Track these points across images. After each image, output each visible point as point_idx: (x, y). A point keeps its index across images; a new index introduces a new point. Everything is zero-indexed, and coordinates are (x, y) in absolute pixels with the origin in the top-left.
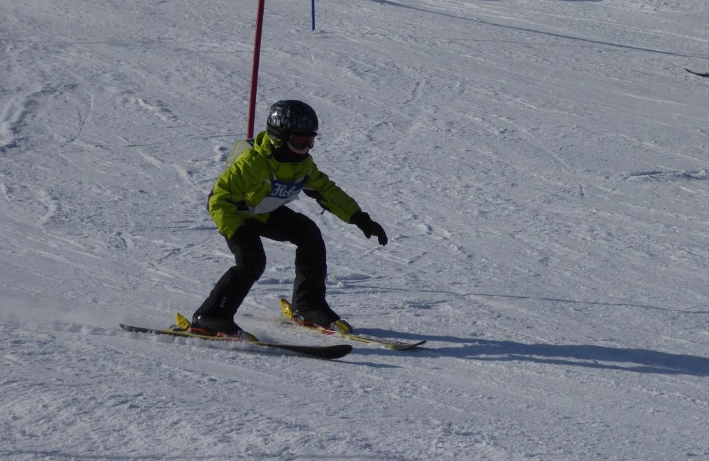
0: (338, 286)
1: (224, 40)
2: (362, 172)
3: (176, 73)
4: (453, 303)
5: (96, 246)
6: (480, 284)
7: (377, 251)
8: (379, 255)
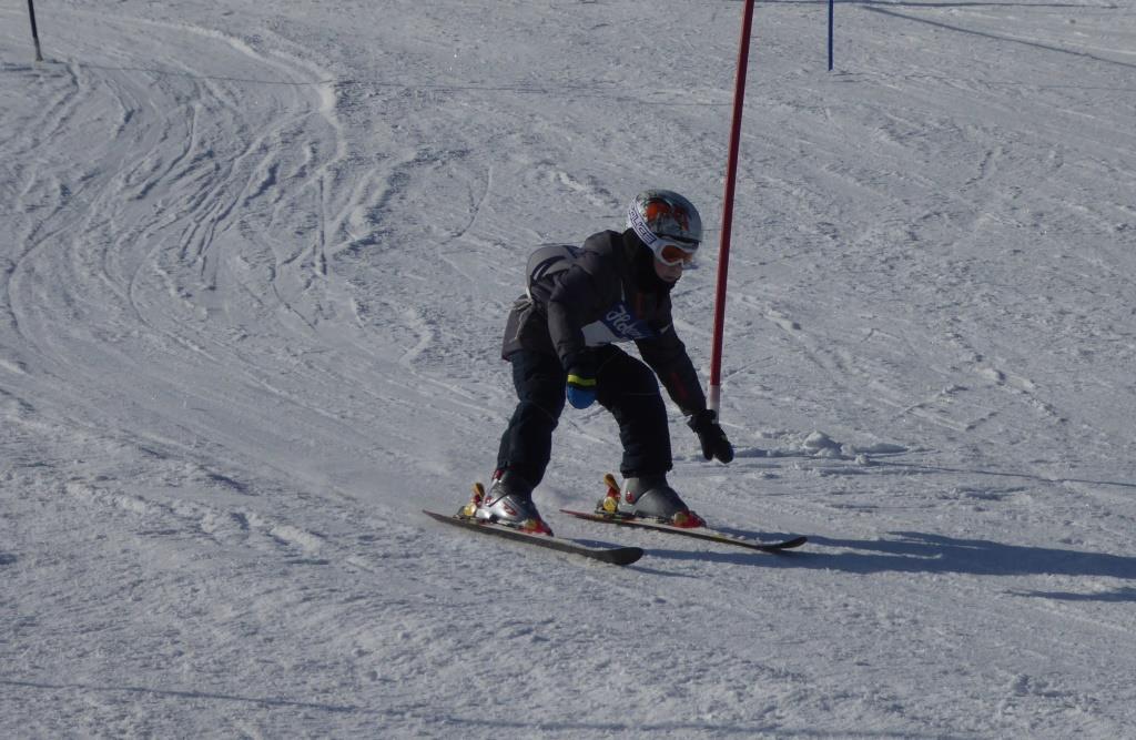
0: (856, 462)
1: (693, 85)
2: (899, 288)
3: (620, 135)
4: (1036, 491)
5: (490, 395)
6: (1078, 464)
7: (918, 410)
8: (921, 415)
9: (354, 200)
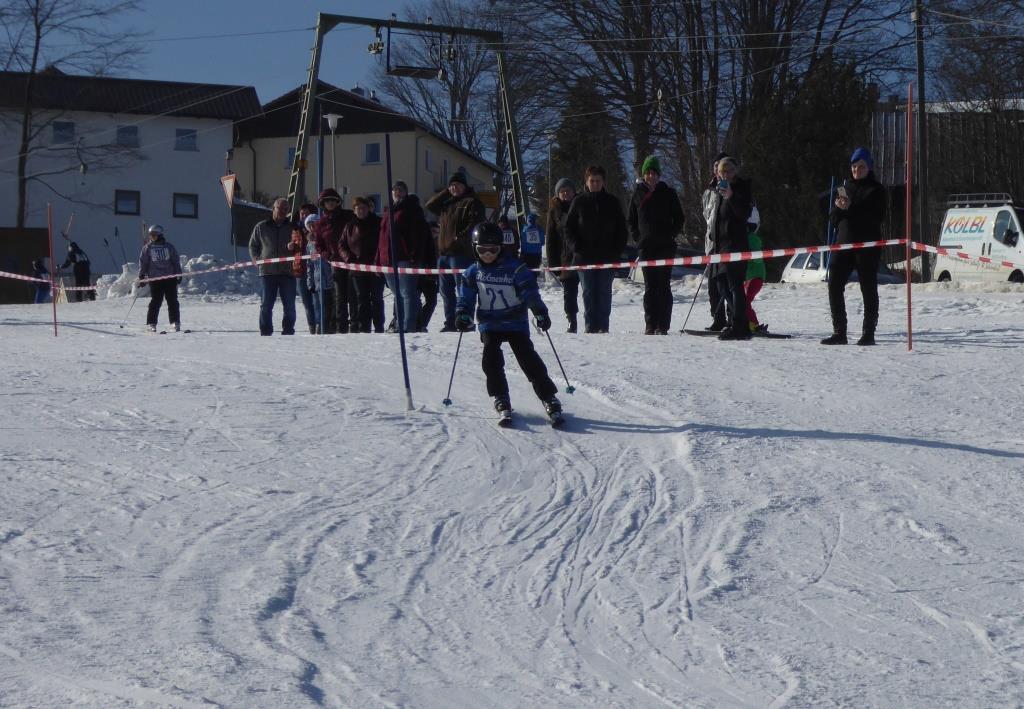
3: (964, 483)
9: (713, 546)
